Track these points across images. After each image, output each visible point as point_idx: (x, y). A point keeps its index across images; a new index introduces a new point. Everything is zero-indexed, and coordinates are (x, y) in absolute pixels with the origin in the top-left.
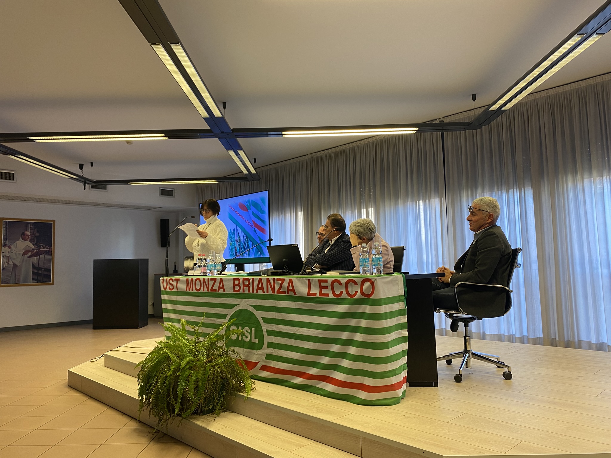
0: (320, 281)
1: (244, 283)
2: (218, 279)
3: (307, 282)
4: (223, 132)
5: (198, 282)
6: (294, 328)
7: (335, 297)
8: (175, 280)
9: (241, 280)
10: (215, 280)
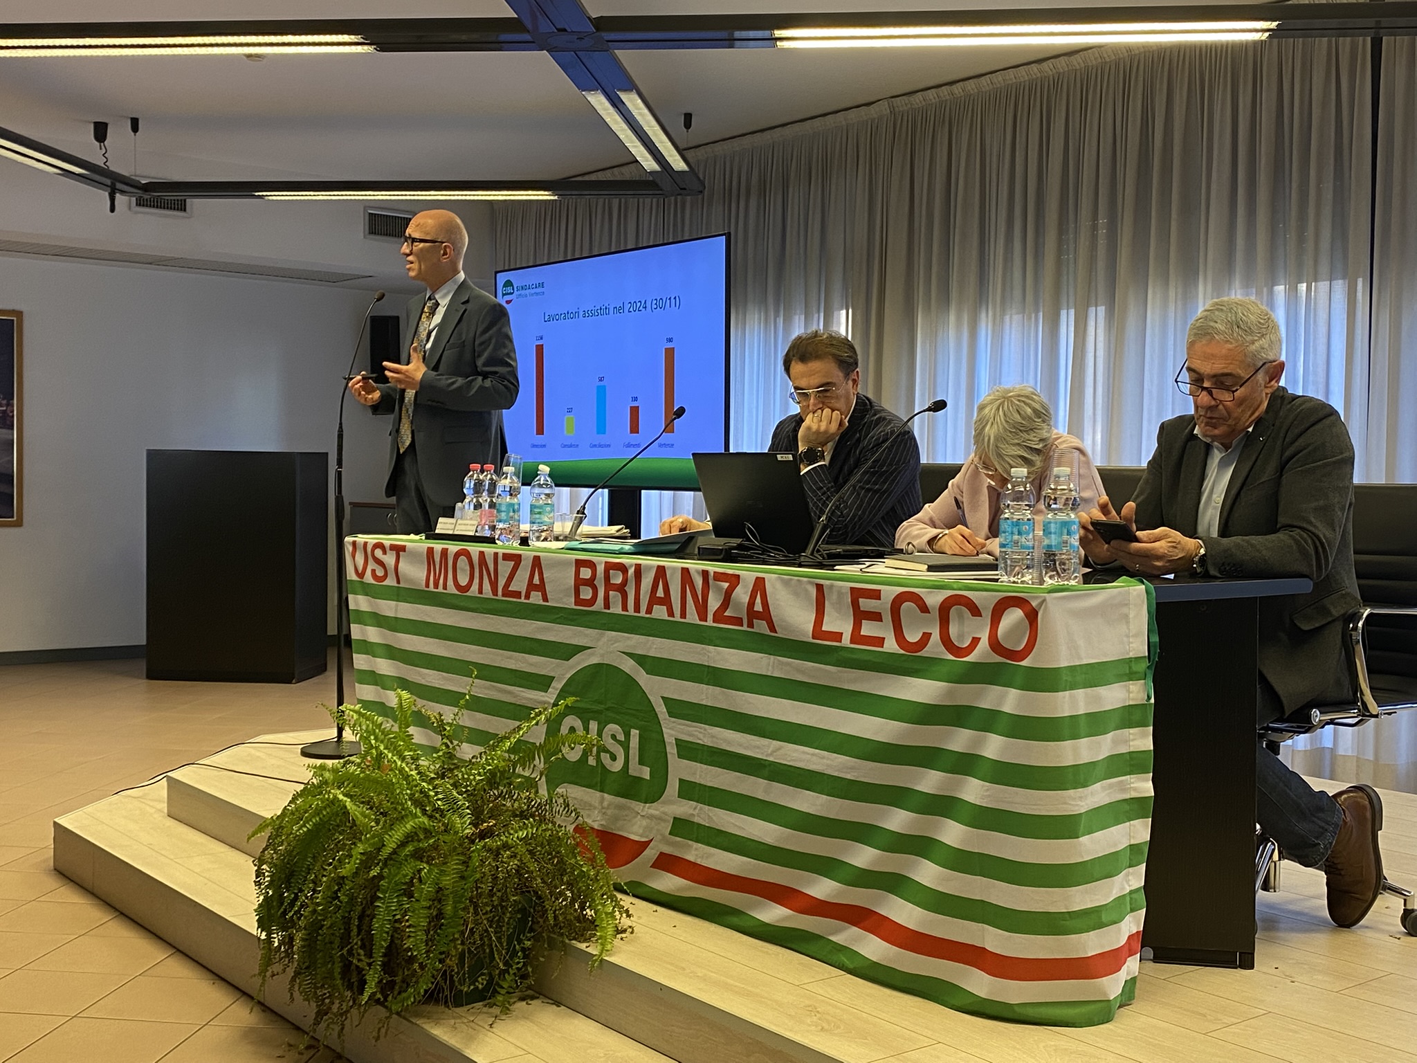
0: (856, 594)
1: (607, 577)
2: (527, 558)
3: (813, 591)
4: (565, 30)
5: (463, 561)
6: (766, 741)
7: (902, 652)
8: (393, 547)
9: (600, 569)
10: (517, 559)
